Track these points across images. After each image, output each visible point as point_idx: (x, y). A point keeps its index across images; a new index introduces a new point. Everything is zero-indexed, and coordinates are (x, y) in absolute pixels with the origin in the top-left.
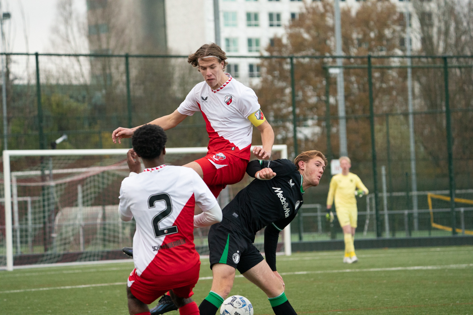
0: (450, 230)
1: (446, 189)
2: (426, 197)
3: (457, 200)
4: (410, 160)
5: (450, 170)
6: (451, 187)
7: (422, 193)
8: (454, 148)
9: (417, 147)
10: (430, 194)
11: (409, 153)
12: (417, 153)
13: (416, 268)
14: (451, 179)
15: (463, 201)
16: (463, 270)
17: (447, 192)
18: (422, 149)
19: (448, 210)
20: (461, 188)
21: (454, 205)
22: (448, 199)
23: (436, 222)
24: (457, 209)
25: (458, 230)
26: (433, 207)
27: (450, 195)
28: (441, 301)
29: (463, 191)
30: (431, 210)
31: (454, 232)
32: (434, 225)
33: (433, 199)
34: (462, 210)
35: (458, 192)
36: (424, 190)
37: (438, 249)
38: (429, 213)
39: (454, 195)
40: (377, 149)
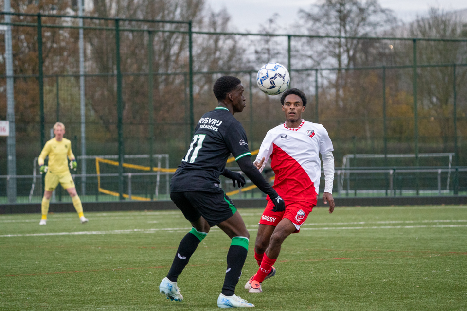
0: (117, 195)
1: (115, 154)
2: (94, 160)
3: (125, 165)
4: (80, 123)
5: (120, 135)
6: (120, 152)
7: (91, 157)
8: (125, 113)
9: (87, 110)
10: (98, 159)
11: (79, 116)
12: (86, 116)
13: (81, 233)
14: (120, 144)
15: (131, 166)
16: (128, 236)
17: (116, 157)
18: (92, 113)
19: (116, 175)
20: (130, 154)
21: (122, 170)
22: (117, 164)
23: (103, 187)
24: (125, 174)
25: (125, 196)
26: (102, 171)
27: (119, 160)
28: (103, 266)
29: (132, 156)
30: (98, 174)
31: (121, 198)
32: (101, 190)
33: (100, 164)
34: (130, 175)
35: (126, 156)
36: (93, 154)
37: (104, 214)
38: (96, 178)
39: (122, 160)
40: (45, 110)
